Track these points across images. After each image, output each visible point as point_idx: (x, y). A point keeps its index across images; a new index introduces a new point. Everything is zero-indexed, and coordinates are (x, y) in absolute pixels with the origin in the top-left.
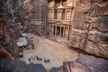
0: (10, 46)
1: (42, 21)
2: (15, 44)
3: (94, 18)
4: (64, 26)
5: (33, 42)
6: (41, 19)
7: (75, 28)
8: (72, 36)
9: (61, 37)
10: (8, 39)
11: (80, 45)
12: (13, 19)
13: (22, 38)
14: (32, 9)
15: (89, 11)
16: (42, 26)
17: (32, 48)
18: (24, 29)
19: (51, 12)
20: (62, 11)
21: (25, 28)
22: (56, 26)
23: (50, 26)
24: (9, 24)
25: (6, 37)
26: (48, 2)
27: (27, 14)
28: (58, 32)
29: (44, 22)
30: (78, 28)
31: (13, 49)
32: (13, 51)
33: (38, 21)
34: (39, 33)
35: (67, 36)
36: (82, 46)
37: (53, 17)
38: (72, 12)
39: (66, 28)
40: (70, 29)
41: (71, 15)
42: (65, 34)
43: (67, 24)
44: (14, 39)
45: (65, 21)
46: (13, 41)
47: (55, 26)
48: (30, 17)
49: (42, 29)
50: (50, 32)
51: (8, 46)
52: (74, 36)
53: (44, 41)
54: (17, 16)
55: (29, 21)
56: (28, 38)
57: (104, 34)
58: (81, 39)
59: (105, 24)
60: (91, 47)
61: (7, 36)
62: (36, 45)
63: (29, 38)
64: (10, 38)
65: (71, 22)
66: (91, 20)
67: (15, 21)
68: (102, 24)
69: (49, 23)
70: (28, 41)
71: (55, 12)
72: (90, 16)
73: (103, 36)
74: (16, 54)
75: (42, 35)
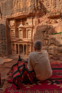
3: (51, 36)
4: (27, 43)
6: (1, 38)
9: (24, 55)
15: (46, 30)
19: (12, 30)
20: (23, 29)
22: (18, 44)
23: (12, 45)
28: (20, 50)
29: (5, 41)
39: (28, 45)
40: (32, 46)
42: (28, 52)
45: (27, 39)
49: (3, 49)
50: (12, 51)
66: (48, 37)
69: (11, 42)
72: (48, 34)
73: (59, 49)
75: (3, 55)
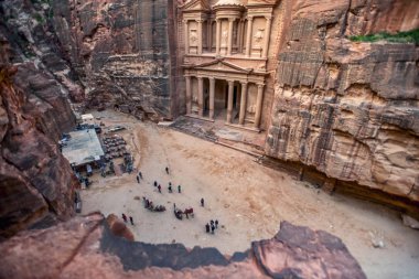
0: (40, 164)
1: (155, 58)
2: (56, 157)
3: (360, 47)
4: (245, 77)
5: (127, 147)
6: (151, 52)
7: (286, 87)
8: (275, 119)
9: (231, 121)
10: (29, 140)
11: (303, 149)
12: (35, 55)
13: (82, 134)
14: (110, 9)
15: (340, 16)
16: (155, 80)
17: (124, 169)
18: (83, 94)
19: (189, 21)
20: (232, 16)
21: (87, 91)
22: (212, 77)
23: (188, 81)
24: (24, 78)
25: (20, 134)
27: (89, 32)
28: (218, 101)
29: (163, 66)
30: (297, 87)
31: (52, 175)
32: (53, 185)
33: (139, 62)
34: (147, 109)
35: (255, 119)
36: (310, 152)
37: (199, 43)
38: (272, 20)
39: (250, 84)
40: (265, 88)
41: (270, 33)
42: (246, 111)
43: (256, 71)
44: (52, 138)
45: (246, 57)
46: (49, 149)
47: (206, 81)
48: (103, 46)
49: (156, 93)
50: (189, 105)
51: (33, 168)
52: (282, 117)
53: (169, 140)
54: (48, 42)
55: (103, 62)
56: (104, 131)
57: (392, 108)
58: (308, 130)
59: (401, 68)
60: (345, 158)
61: (22, 128)
62: (138, 158)
63: (107, 131)
64: (35, 135)
65: (271, 61)
66: (346, 52)
67: (45, 63)
68: (389, 71)
69: (184, 69)
70: (104, 142)
71: (205, 23)
72: (346, 37)
73: (390, 115)
74: (66, 195)
75: (157, 115)
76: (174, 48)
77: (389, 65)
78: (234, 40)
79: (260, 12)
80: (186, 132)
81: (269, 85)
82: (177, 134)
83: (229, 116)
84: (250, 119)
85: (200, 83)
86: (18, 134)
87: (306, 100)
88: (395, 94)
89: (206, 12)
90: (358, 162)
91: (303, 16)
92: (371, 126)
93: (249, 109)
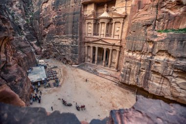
0: (16, 80)
1: (73, 37)
2: (25, 78)
3: (162, 35)
4: (111, 47)
5: (57, 75)
6: (71, 35)
7: (129, 51)
8: (124, 65)
9: (105, 66)
10: (14, 69)
11: (137, 79)
12: (23, 35)
13: (38, 68)
14: (56, 17)
15: (152, 22)
16: (72, 46)
17: (55, 85)
18: (41, 51)
19: (88, 23)
20: (106, 21)
21: (43, 50)
22: (97, 46)
23: (86, 48)
24: (16, 43)
25: (10, 66)
26: (82, 7)
27: (46, 26)
28: (99, 57)
29: (76, 41)
30: (134, 51)
31: (22, 86)
32: (21, 90)
33: (66, 39)
34: (67, 59)
35: (115, 65)
36: (141, 81)
37: (92, 32)
38: (123, 23)
39: (113, 50)
40: (120, 52)
41: (122, 29)
42: (111, 62)
43: (116, 44)
44: (25, 69)
45: (112, 38)
46: (22, 73)
47: (94, 48)
48: (52, 32)
49: (72, 52)
50: (86, 58)
51: (13, 81)
52: (128, 64)
53: (76, 73)
54: (29, 30)
55: (51, 38)
56: (48, 67)
57: (179, 62)
58: (140, 70)
59: (181, 44)
60: (157, 85)
61: (11, 63)
62: (61, 80)
63: (49, 68)
64: (17, 67)
65: (123, 40)
66: (156, 36)
67: (27, 38)
68: (176, 45)
69: (85, 42)
70: (47, 73)
71: (95, 24)
72: (156, 30)
73: (178, 65)
74: (27, 95)
75: (71, 62)
76: (81, 34)
77: (176, 43)
78: (107, 31)
79: (118, 20)
80: (84, 70)
81: (122, 51)
82: (80, 71)
83: (104, 63)
84: (113, 65)
85: (92, 49)
86: (9, 66)
87: (139, 57)
88: (179, 55)
89: (95, 19)
90: (164, 86)
91: (136, 21)
92: (169, 70)
93: (113, 61)
